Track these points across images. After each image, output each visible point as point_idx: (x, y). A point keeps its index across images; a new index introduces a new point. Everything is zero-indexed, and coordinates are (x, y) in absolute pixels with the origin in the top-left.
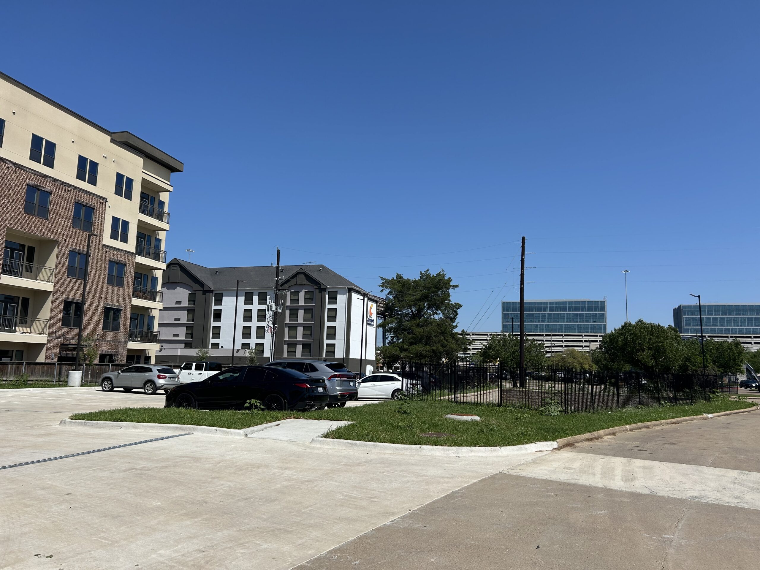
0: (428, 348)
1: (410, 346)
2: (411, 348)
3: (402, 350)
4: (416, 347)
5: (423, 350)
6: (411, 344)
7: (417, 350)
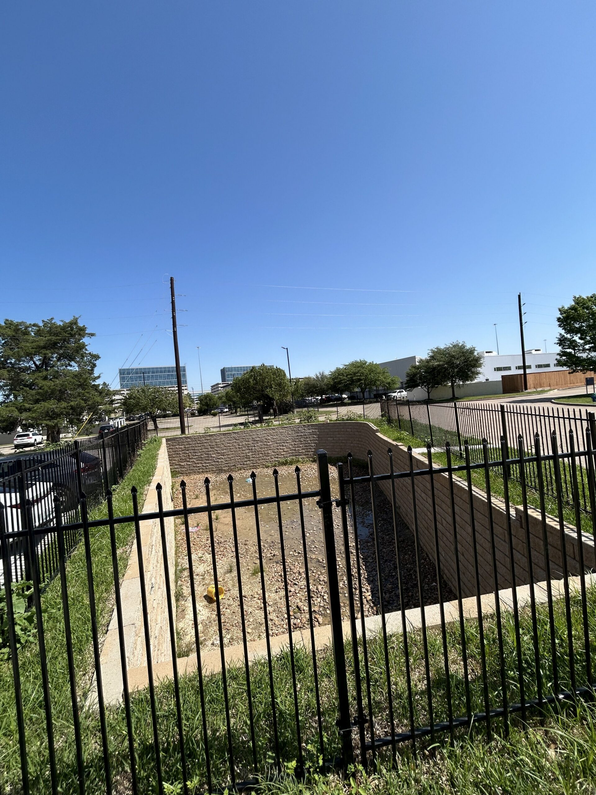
0: (64, 404)
1: (35, 404)
2: (37, 406)
3: (21, 410)
4: (46, 404)
5: (56, 407)
6: (37, 401)
7: (48, 409)
